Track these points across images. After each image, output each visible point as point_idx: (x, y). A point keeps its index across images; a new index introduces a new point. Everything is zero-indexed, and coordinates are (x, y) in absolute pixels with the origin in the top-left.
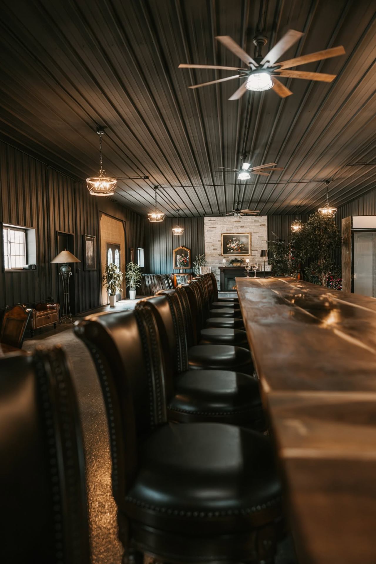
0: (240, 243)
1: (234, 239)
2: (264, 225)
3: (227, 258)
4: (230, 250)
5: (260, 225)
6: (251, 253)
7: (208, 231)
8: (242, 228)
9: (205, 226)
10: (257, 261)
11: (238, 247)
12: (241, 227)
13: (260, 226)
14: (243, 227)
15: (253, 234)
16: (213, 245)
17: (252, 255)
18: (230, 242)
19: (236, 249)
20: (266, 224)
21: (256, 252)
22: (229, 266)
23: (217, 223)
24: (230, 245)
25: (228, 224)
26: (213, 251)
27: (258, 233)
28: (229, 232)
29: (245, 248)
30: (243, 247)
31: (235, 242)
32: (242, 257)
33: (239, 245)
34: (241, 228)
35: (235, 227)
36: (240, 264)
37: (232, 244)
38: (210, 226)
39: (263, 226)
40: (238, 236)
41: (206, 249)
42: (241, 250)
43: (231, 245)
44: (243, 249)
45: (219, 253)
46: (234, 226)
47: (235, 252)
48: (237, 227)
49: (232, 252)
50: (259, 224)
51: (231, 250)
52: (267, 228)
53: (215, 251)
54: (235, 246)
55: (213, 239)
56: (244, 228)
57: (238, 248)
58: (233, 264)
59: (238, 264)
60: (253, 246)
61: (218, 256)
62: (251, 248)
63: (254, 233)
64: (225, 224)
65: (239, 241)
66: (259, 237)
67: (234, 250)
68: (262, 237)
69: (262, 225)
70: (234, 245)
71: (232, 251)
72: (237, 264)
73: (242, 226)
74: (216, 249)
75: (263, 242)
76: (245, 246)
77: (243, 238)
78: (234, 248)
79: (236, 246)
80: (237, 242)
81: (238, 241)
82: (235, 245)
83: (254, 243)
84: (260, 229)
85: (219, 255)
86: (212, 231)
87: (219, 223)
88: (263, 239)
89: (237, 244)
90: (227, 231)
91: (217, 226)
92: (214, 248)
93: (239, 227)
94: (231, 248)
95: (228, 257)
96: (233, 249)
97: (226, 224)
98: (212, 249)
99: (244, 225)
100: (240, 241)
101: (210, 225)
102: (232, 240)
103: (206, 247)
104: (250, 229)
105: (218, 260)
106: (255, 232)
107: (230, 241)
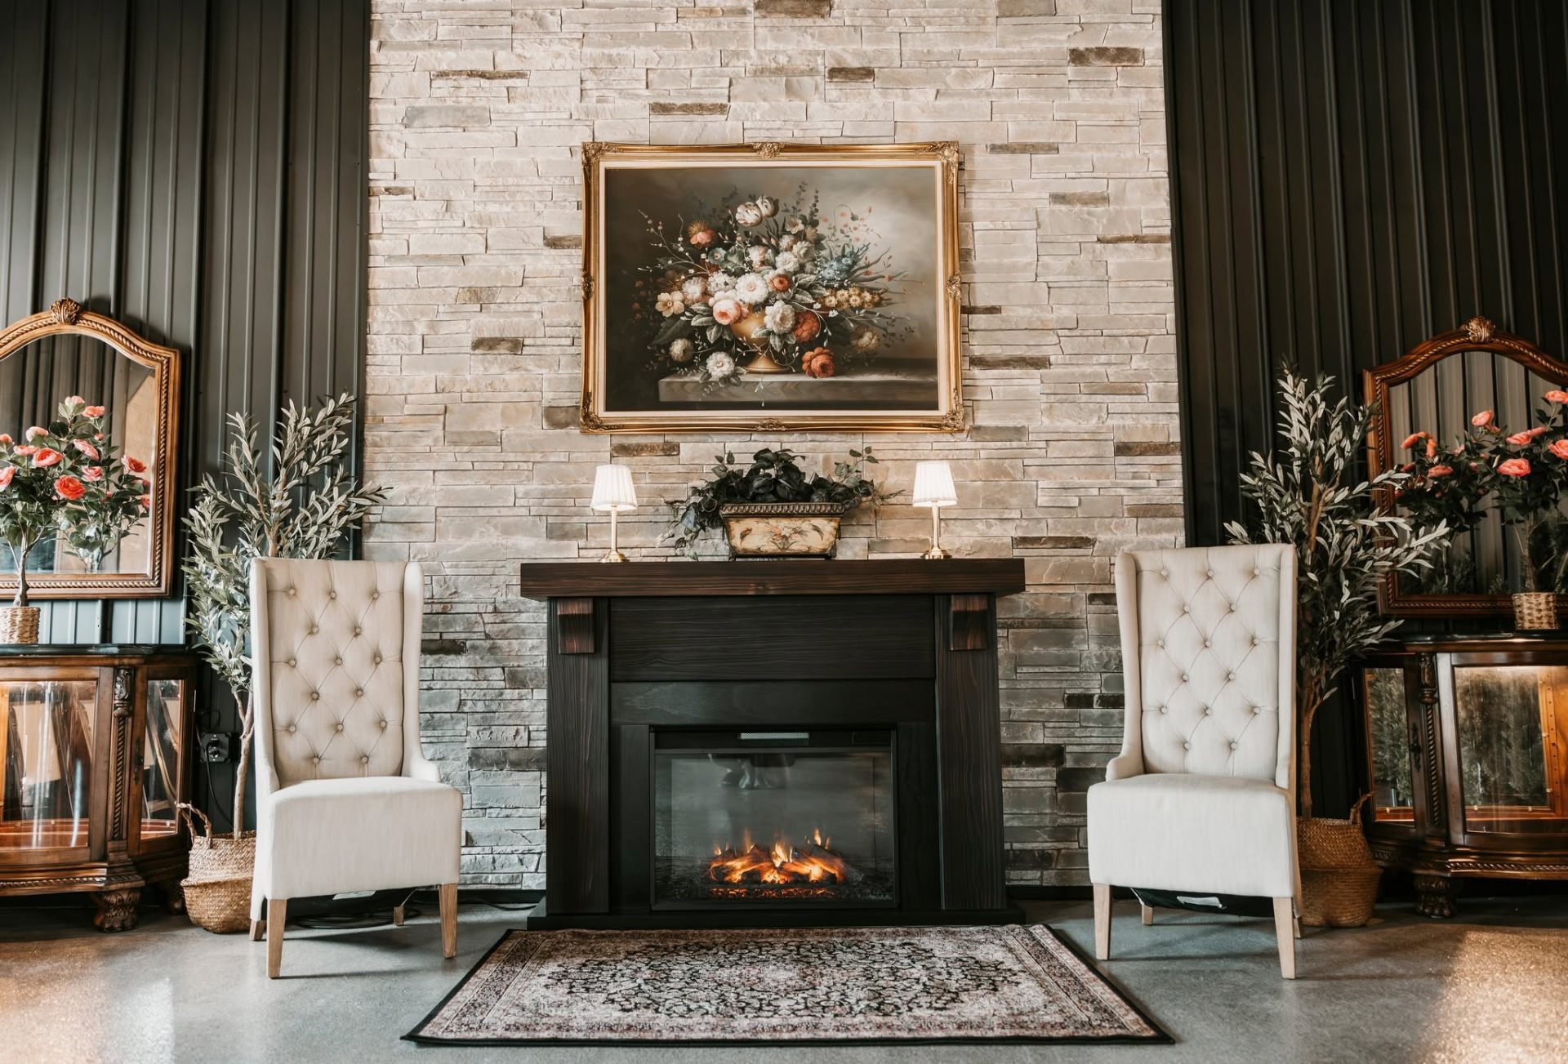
0: (830, 272)
1: (746, 215)
2: (1125, 56)
3: (659, 462)
4: (695, 360)
5: (1078, 57)
6: (965, 388)
7: (412, 117)
8: (851, 87)
9: (377, 56)
10: (1043, 500)
11: (799, 317)
12: (839, 73)
13: (1071, 70)
14: (868, 73)
15: (981, 162)
16: (479, 296)
17: (983, 419)
18: (699, 249)
19: (775, 342)
20: (1151, 41)
21: (1031, 381)
22: (687, 555)
23: (540, 21)
24: (693, 289)
25: (672, 40)
26: (477, 369)
27: (1053, 148)
28: (682, 129)
29: (886, 335)
30: (863, 327)
31: (755, 254)
32: (857, 442)
33: (809, 288)
34: (833, 90)
35: (760, 72)
36: (828, 526)
37: (718, 278)
38: (448, 59)
39: (1113, 73)
40: (803, 182)
41: (380, 342)
42: (834, 359)
43: (706, 294)
44: (867, 340)
45: (548, 397)
46: (753, 60)
47: (763, 376)
48: (788, 77)
49: (726, 379)
50: (1065, 41)
51: (705, 357)
52: (1159, 94)
53: (496, 368)
54: (759, 308)
55: (484, 221)
56: (867, 85)
57: (805, 331)
58: (737, 528)
59: (805, 525)
60: (992, 310)
61: (537, 428)
62: (963, 333)
63: (995, 149)
64: (634, 39)
65: (818, 243)
66: (1059, 198)
67: (743, 352)
68: (1104, 199)
69: (1101, 52)
70: (753, 288)
71: (719, 365)
72: (784, 526)
73: (853, 63)
74: (516, 345)
75: (1116, 258)
76: (893, 311)
77: (859, 206)
78: (753, 329)
79: (777, 311)
80: (787, 261)
81: (800, 247)
82: (759, 295)
83: (999, 268)
84: (1075, 95)
85: (554, 417)
86: (467, 118)
87: (552, 21)
88: (1113, 220)
89: (786, 278)
90: (661, 119)
91: (535, 54)
92: (490, 324)
93: (812, 72)
94: (702, 329)
95: (671, 450)
96: (733, 343)
97: (650, 40)
98: (468, 341)
99: (868, 48)
100: (831, 246)
101: (452, 45)
102: (725, 233)
103: (380, 319)
104: (943, 103)
105: (535, 486)
106: (1013, 139)
107: (700, 237)
